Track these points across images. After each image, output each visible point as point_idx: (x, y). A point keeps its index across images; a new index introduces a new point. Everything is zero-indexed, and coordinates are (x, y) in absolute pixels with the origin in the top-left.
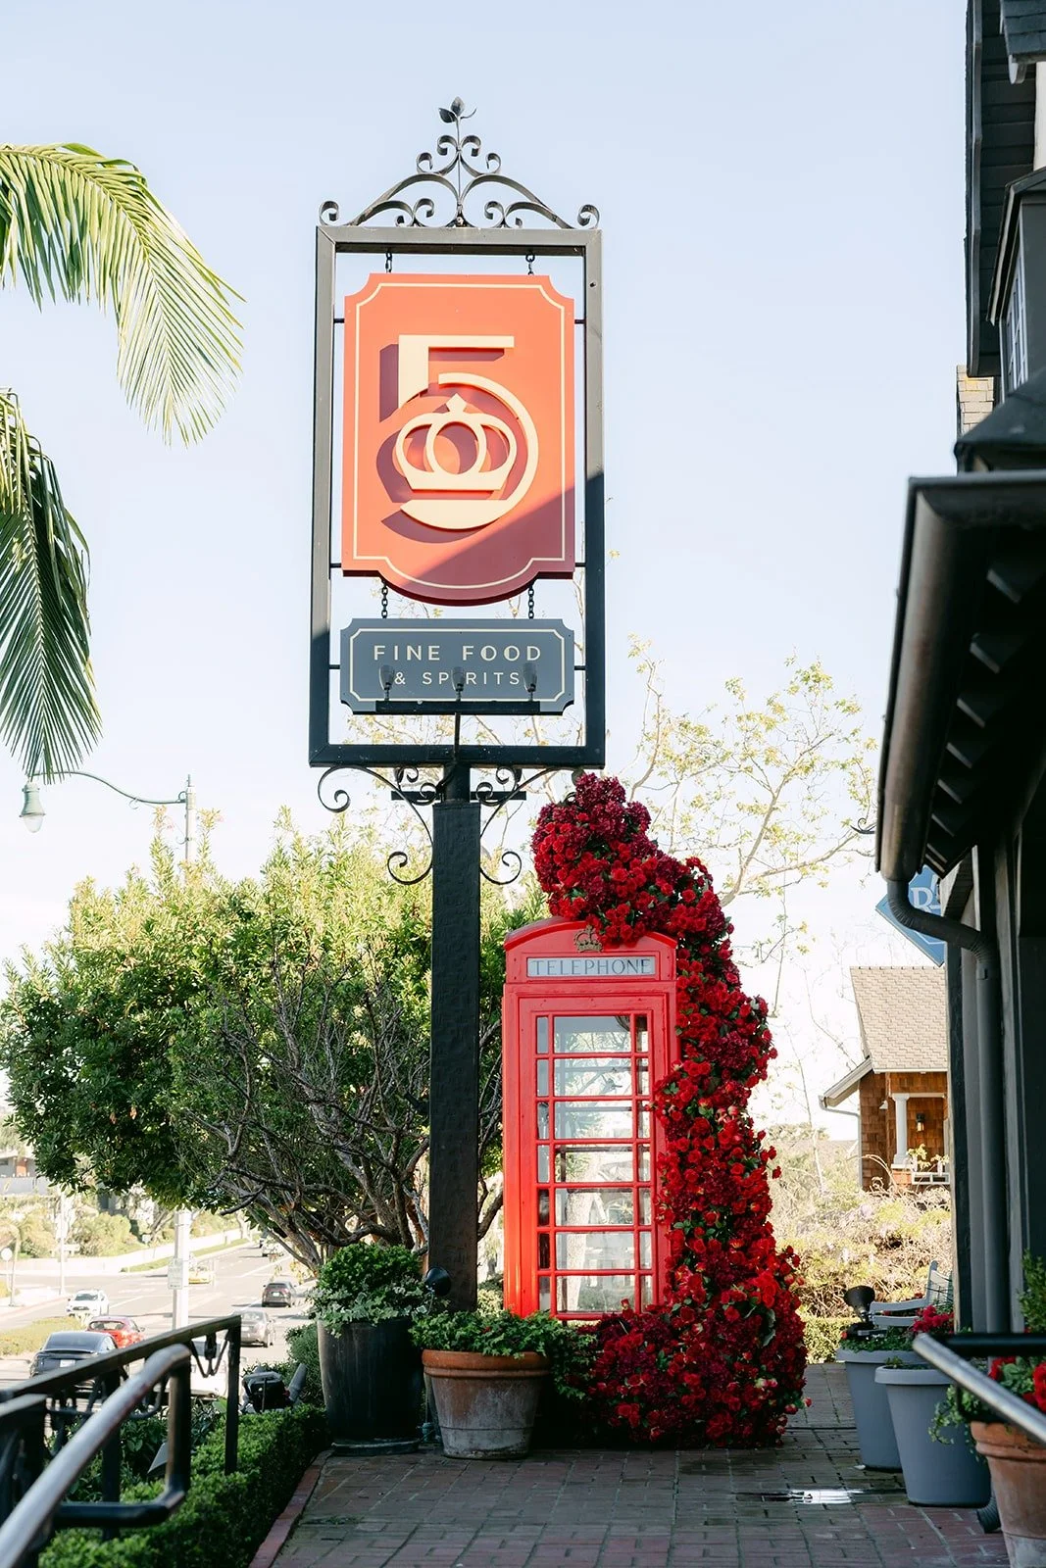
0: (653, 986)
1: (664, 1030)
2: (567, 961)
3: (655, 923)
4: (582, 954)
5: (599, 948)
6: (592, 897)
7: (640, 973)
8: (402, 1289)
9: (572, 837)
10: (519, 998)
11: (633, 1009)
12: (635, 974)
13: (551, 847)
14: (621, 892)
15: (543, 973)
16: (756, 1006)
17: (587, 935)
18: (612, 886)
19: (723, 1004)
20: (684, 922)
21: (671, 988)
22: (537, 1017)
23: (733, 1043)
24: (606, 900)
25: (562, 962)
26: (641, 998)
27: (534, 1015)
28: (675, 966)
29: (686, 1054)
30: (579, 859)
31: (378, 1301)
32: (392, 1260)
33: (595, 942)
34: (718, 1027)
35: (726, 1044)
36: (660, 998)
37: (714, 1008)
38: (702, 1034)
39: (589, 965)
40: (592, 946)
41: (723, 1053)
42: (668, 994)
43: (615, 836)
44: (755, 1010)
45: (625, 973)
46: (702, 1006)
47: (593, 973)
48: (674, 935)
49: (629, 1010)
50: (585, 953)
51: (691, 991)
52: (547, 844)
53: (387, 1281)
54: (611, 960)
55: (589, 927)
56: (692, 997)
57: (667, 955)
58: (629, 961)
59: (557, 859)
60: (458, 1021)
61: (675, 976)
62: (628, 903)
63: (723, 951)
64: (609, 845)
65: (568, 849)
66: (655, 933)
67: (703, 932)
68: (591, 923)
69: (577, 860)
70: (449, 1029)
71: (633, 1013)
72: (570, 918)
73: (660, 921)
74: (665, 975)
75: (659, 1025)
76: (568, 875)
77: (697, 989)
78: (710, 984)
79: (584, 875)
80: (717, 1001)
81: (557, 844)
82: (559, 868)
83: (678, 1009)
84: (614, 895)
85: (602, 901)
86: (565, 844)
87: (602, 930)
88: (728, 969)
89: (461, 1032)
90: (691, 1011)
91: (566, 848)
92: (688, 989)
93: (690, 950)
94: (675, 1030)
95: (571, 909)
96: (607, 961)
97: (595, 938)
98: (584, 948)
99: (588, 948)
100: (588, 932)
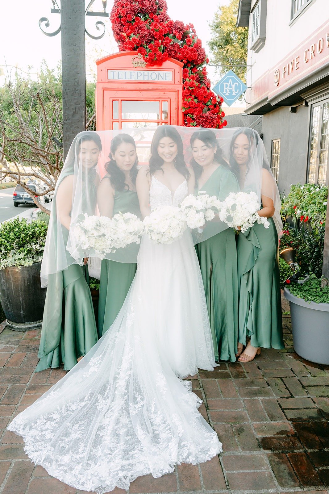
0: (170, 87)
1: (176, 109)
2: (128, 72)
3: (173, 53)
4: (136, 69)
5: (144, 65)
6: (142, 37)
7: (164, 80)
8: (38, 246)
10: (104, 90)
11: (161, 98)
12: (163, 80)
14: (156, 35)
15: (116, 78)
16: (218, 100)
17: (138, 59)
18: (152, 32)
19: (204, 97)
20: (187, 53)
21: (180, 88)
22: (113, 100)
23: (210, 117)
24: (148, 39)
25: (125, 72)
26: (166, 92)
27: (111, 99)
28: (182, 77)
29: (186, 121)
30: (134, 20)
31: (22, 256)
32: (32, 230)
33: (142, 63)
34: (202, 108)
35: (207, 117)
36: (174, 93)
37: (200, 99)
38: (195, 111)
39: (139, 74)
40: (140, 65)
41: (206, 121)
42: (178, 91)
43: (152, 10)
44: (218, 102)
45: (157, 80)
46: (196, 98)
47: (141, 79)
48: (182, 61)
49: (159, 98)
50: (137, 69)
51: (191, 89)
53: (29, 242)
54: (150, 72)
55: (139, 54)
56: (190, 93)
57: (178, 71)
58: (159, 74)
59: (123, 20)
60: (75, 104)
61: (182, 82)
62: (160, 41)
63: (204, 71)
64: (149, 15)
65: (128, 15)
66: (172, 59)
67: (196, 60)
68: (140, 51)
69: (133, 21)
70: (71, 108)
71: (161, 100)
72: (130, 49)
73: (175, 52)
74: (176, 82)
75: (174, 106)
76: (128, 30)
77: (194, 88)
78: (198, 87)
79: (136, 28)
80: (202, 95)
81: (123, 12)
82: (124, 26)
83: (183, 99)
84: (153, 37)
85: (146, 39)
86: (127, 12)
87: (146, 55)
88: (206, 80)
89: (77, 109)
90: (190, 99)
91: (127, 14)
92: (188, 88)
93: (189, 70)
94: (182, 109)
95: (130, 43)
96: (148, 73)
97: (142, 60)
98: (137, 65)
99: (138, 66)
100: (139, 57)
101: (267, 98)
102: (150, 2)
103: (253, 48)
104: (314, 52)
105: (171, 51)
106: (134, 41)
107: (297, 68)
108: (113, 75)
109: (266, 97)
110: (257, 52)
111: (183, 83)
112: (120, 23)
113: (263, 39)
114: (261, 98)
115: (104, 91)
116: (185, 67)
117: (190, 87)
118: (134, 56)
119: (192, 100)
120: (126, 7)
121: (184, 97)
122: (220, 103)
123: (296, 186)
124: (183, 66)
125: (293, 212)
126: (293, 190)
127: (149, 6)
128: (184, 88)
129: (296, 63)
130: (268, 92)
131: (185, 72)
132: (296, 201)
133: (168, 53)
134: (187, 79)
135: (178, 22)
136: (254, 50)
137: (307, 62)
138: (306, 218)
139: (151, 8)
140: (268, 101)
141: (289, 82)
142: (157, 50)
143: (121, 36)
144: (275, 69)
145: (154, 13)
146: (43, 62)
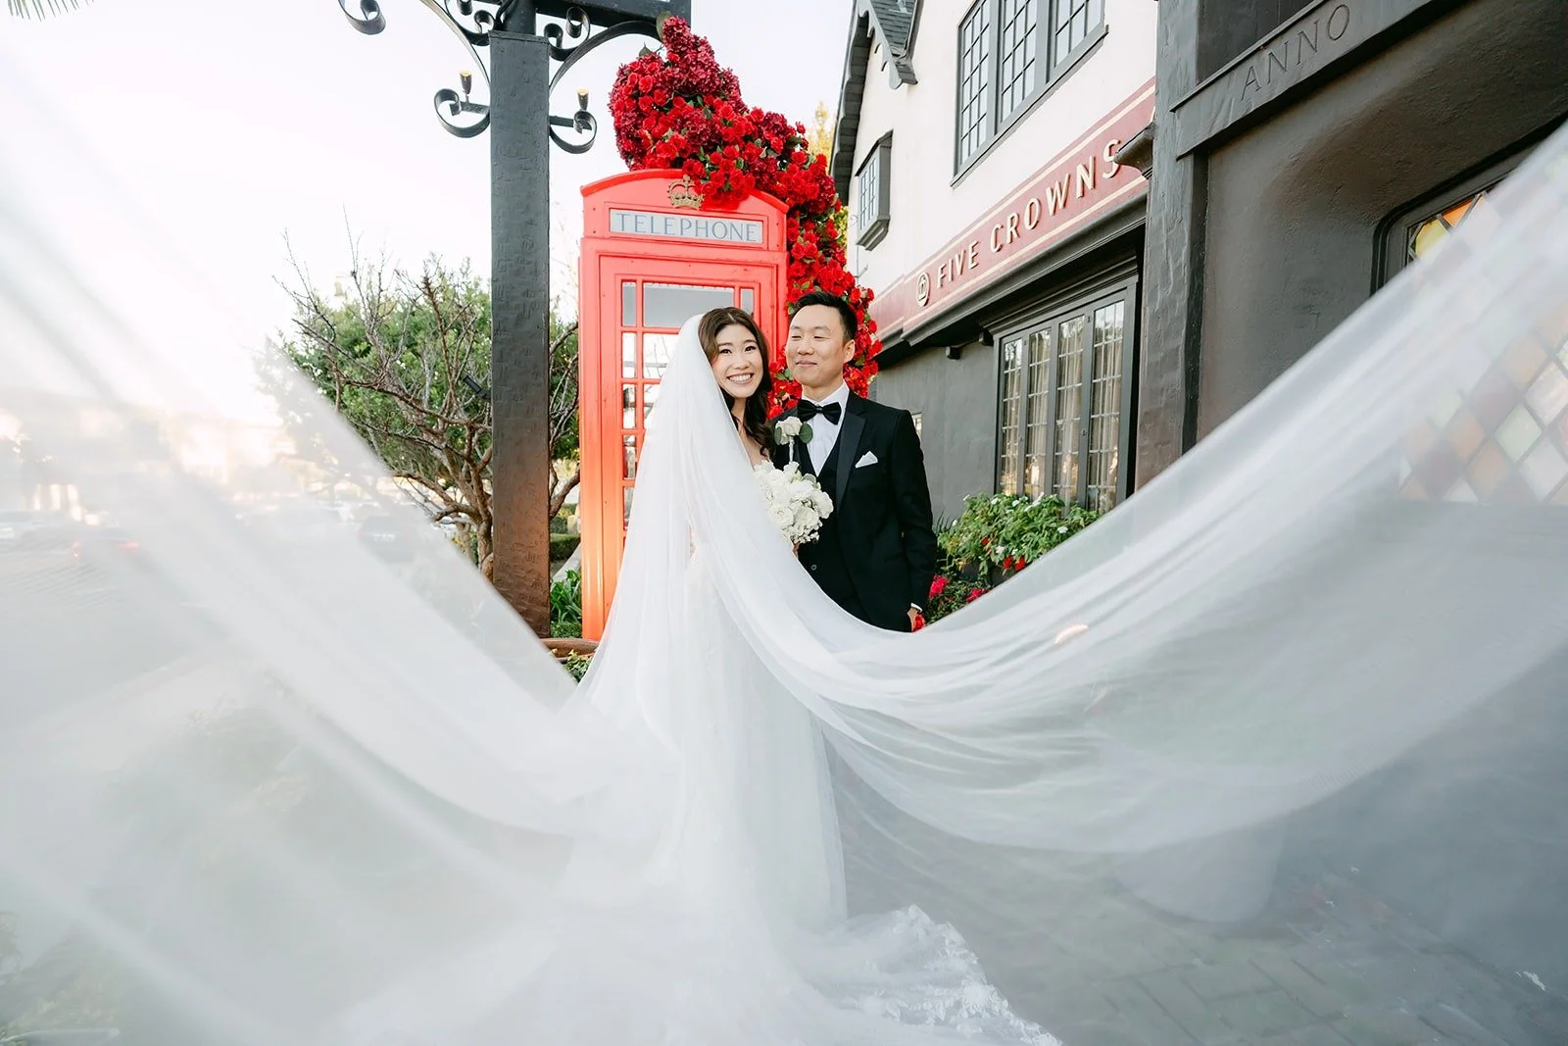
0: (759, 256)
1: (772, 307)
2: (659, 218)
3: (766, 178)
5: (698, 205)
6: (693, 136)
7: (745, 240)
9: (663, 77)
10: (600, 256)
11: (738, 281)
12: (741, 241)
13: (637, 85)
14: (727, 135)
15: (629, 230)
16: (864, 294)
17: (681, 190)
19: (836, 284)
20: (796, 183)
21: (781, 258)
22: (623, 281)
24: (709, 141)
25: (652, 217)
26: (748, 268)
27: (620, 278)
28: (785, 236)
36: (768, 271)
39: (686, 224)
40: (688, 202)
42: (777, 266)
43: (711, 88)
44: (862, 298)
45: (727, 238)
47: (690, 234)
48: (784, 200)
49: (734, 280)
50: (679, 211)
51: (808, 262)
52: (632, 82)
54: (711, 221)
55: (686, 177)
56: (806, 271)
57: (776, 221)
58: (732, 225)
59: (644, 103)
60: (523, 295)
61: (785, 247)
62: (737, 147)
63: (829, 230)
64: (703, 98)
65: (657, 91)
66: (763, 193)
67: (814, 201)
68: (690, 171)
69: (667, 106)
70: (514, 303)
71: (737, 285)
72: (663, 163)
73: (771, 177)
74: (773, 245)
75: (767, 300)
76: (657, 124)
77: (813, 261)
78: (821, 261)
79: (676, 122)
80: (830, 280)
81: (644, 82)
82: (645, 117)
83: (789, 285)
84: (719, 137)
85: (704, 142)
86: (654, 84)
87: (705, 179)
88: (835, 250)
89: (528, 308)
90: (806, 285)
91: (654, 88)
92: (801, 261)
93: (798, 222)
94: (786, 309)
95: (667, 148)
96: (707, 222)
97: (692, 193)
98: (680, 203)
99: (684, 204)
100: (686, 184)
101: (901, 332)
102: (706, 70)
103: (863, 242)
104: (1016, 228)
105: (761, 173)
106: (676, 144)
107: (974, 264)
108: (623, 223)
109: (899, 328)
110: (870, 249)
111: (789, 248)
112: (635, 111)
113: (884, 223)
114: (883, 334)
115: (602, 258)
116: (791, 214)
117: (805, 257)
118: (674, 181)
119: (811, 287)
120: (652, 73)
121: (791, 279)
122: (866, 301)
123: (978, 501)
124: (787, 211)
125: (980, 550)
126: (971, 508)
127: (704, 76)
128: (791, 260)
129: (971, 255)
130: (902, 319)
131: (790, 225)
132: (985, 530)
133: (754, 175)
134: (800, 239)
135: (772, 116)
136: (864, 245)
137: (999, 250)
138: (1018, 562)
139: (709, 83)
140: (902, 336)
141: (954, 293)
142: (732, 167)
143: (637, 140)
144: (918, 273)
145: (716, 94)
146: (431, 258)
